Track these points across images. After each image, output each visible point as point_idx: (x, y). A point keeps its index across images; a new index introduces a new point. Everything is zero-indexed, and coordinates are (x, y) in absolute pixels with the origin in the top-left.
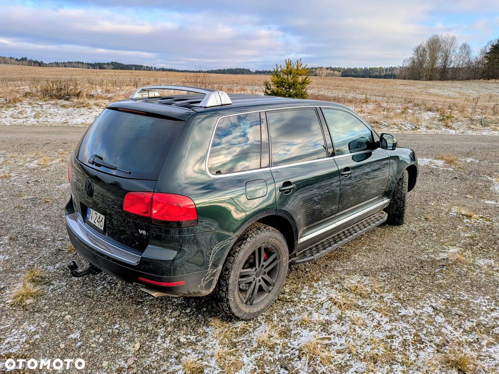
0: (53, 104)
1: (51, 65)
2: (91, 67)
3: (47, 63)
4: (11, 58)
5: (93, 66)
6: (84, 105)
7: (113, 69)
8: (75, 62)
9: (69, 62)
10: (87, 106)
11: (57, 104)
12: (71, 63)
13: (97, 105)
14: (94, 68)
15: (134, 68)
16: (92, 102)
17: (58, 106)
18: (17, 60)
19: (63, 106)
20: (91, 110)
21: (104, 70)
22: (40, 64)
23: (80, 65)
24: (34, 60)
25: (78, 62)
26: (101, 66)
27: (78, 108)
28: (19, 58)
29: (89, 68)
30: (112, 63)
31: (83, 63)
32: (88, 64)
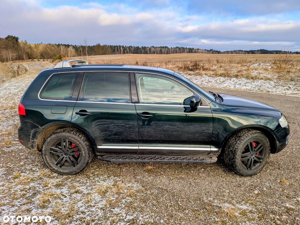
0: (186, 73)
1: (224, 53)
2: (246, 53)
3: (223, 52)
4: (205, 50)
5: (248, 52)
6: (199, 74)
7: (261, 53)
8: (238, 51)
9: (234, 51)
10: (200, 75)
11: (187, 73)
12: (236, 51)
13: (205, 74)
14: (249, 53)
15: (274, 53)
16: (203, 72)
17: (187, 74)
18: (208, 51)
19: (190, 74)
20: (202, 77)
21: (254, 54)
22: (219, 52)
23: (240, 52)
24: (216, 50)
25: (240, 50)
26: (253, 52)
27: (196, 75)
28: (209, 50)
29: (245, 54)
30: (261, 50)
31: (242, 51)
32: (246, 51)
